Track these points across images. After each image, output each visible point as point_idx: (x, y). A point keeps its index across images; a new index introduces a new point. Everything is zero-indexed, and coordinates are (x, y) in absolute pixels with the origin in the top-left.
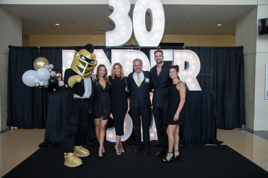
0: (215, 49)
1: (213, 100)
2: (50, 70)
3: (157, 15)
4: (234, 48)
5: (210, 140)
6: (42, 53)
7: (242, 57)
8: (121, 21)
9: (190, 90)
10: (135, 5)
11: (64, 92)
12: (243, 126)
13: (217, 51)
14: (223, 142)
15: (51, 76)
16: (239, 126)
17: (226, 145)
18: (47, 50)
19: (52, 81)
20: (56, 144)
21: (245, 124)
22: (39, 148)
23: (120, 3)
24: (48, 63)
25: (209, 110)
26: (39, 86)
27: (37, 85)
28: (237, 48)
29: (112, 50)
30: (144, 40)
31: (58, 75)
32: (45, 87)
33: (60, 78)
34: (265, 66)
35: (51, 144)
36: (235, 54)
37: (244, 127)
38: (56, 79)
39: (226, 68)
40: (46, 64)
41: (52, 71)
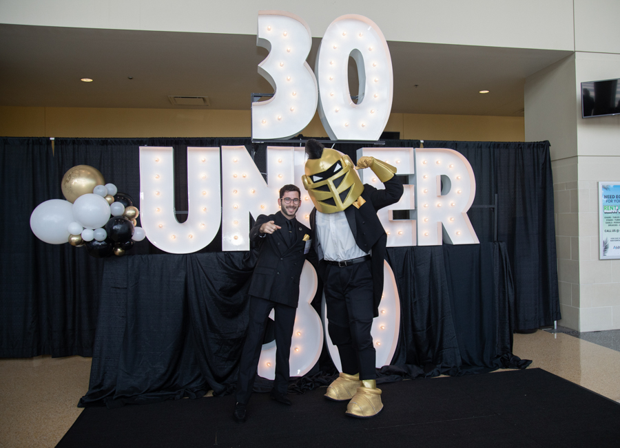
0: (489, 147)
1: (505, 266)
2: (109, 199)
3: (374, 66)
4: (531, 145)
5: (502, 358)
6: (60, 156)
7: (548, 166)
8: (289, 78)
9: (454, 243)
10: (321, 39)
11: (144, 257)
12: (555, 322)
13: (494, 151)
14: (531, 361)
15: (112, 216)
16: (549, 325)
17: (539, 369)
18: (76, 146)
19: (115, 227)
20: (128, 395)
21: (558, 317)
22: (83, 409)
23: (285, 33)
24: (100, 180)
25: (497, 289)
26: (82, 242)
27: (75, 239)
28: (536, 145)
29: (268, 147)
30: (343, 126)
31: (130, 212)
32: (96, 243)
33: (135, 221)
34: (596, 186)
35: (114, 397)
36: (534, 159)
37: (557, 325)
38: (126, 221)
39: (515, 192)
40: (97, 184)
41: (115, 201)
